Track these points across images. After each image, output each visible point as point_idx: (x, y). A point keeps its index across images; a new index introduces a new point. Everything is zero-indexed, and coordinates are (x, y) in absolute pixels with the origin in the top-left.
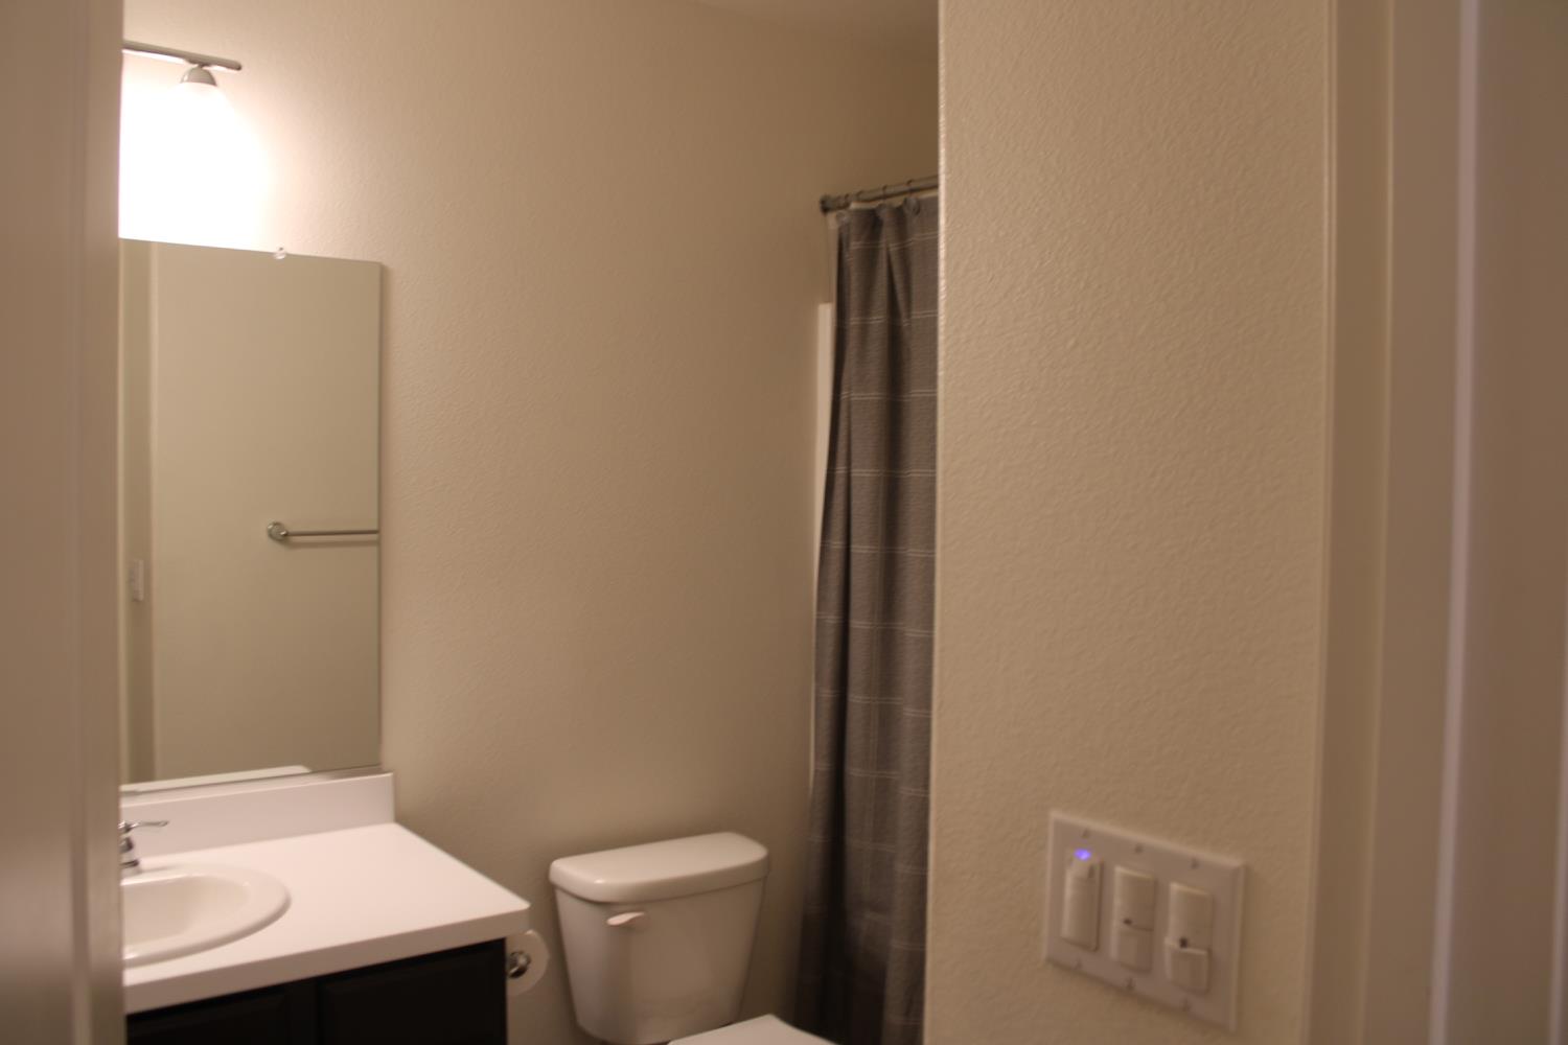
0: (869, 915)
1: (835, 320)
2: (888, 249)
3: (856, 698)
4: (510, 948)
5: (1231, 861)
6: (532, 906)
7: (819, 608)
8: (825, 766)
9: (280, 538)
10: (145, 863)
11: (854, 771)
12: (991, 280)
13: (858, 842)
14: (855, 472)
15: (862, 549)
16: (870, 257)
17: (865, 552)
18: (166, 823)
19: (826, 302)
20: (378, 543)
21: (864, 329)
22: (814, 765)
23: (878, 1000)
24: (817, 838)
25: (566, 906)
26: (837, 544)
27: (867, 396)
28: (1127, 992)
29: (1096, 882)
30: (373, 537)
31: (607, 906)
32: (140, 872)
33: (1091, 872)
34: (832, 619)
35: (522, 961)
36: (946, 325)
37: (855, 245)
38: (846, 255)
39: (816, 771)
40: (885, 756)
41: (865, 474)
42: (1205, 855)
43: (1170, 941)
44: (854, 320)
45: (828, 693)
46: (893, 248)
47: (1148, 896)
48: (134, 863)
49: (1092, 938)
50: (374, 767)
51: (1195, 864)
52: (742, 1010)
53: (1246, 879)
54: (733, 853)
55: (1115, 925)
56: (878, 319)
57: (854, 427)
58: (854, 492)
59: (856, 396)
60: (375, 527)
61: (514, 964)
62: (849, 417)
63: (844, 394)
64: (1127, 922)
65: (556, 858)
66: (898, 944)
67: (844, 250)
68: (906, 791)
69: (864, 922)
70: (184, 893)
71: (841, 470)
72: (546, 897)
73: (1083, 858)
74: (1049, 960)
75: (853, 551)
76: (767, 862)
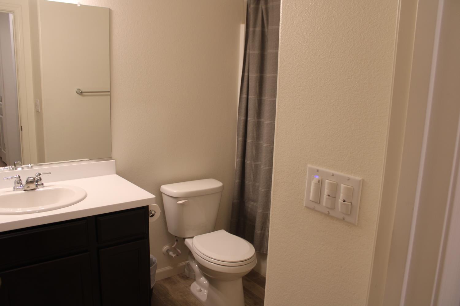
0: (251, 203)
1: (245, 29)
2: (262, 8)
3: (249, 141)
4: (150, 209)
5: (359, 178)
6: (156, 196)
7: (239, 115)
8: (240, 160)
9: (80, 93)
10: (45, 185)
11: (248, 162)
12: (296, 9)
13: (248, 182)
14: (250, 75)
15: (252, 98)
16: (256, 10)
17: (253, 98)
18: (51, 173)
19: (243, 23)
20: (110, 95)
21: (254, 32)
22: (237, 160)
23: (253, 227)
24: (237, 181)
25: (165, 198)
26: (244, 96)
27: (254, 52)
28: (328, 215)
29: (320, 184)
30: (109, 93)
31: (177, 198)
32: (44, 187)
33: (319, 181)
34: (243, 118)
35: (153, 212)
36: (282, 23)
37: (252, 6)
38: (249, 9)
39: (237, 161)
40: (257, 158)
41: (253, 75)
42: (351, 176)
43: (340, 201)
44: (251, 29)
45: (241, 139)
46: (264, 7)
47: (335, 188)
48: (42, 184)
49: (318, 200)
50: (109, 158)
51: (348, 179)
52: (215, 228)
53: (363, 183)
54: (213, 184)
55: (325, 196)
56: (258, 29)
57: (250, 61)
58: (250, 81)
59: (251, 52)
60: (109, 90)
61: (151, 213)
62: (249, 58)
63: (248, 51)
64: (329, 195)
65: (162, 185)
66: (260, 211)
67: (249, 8)
68: (263, 168)
69: (250, 205)
70: (57, 192)
71: (246, 74)
72: (160, 195)
73: (317, 178)
74: (305, 206)
75: (249, 98)
76: (223, 187)
